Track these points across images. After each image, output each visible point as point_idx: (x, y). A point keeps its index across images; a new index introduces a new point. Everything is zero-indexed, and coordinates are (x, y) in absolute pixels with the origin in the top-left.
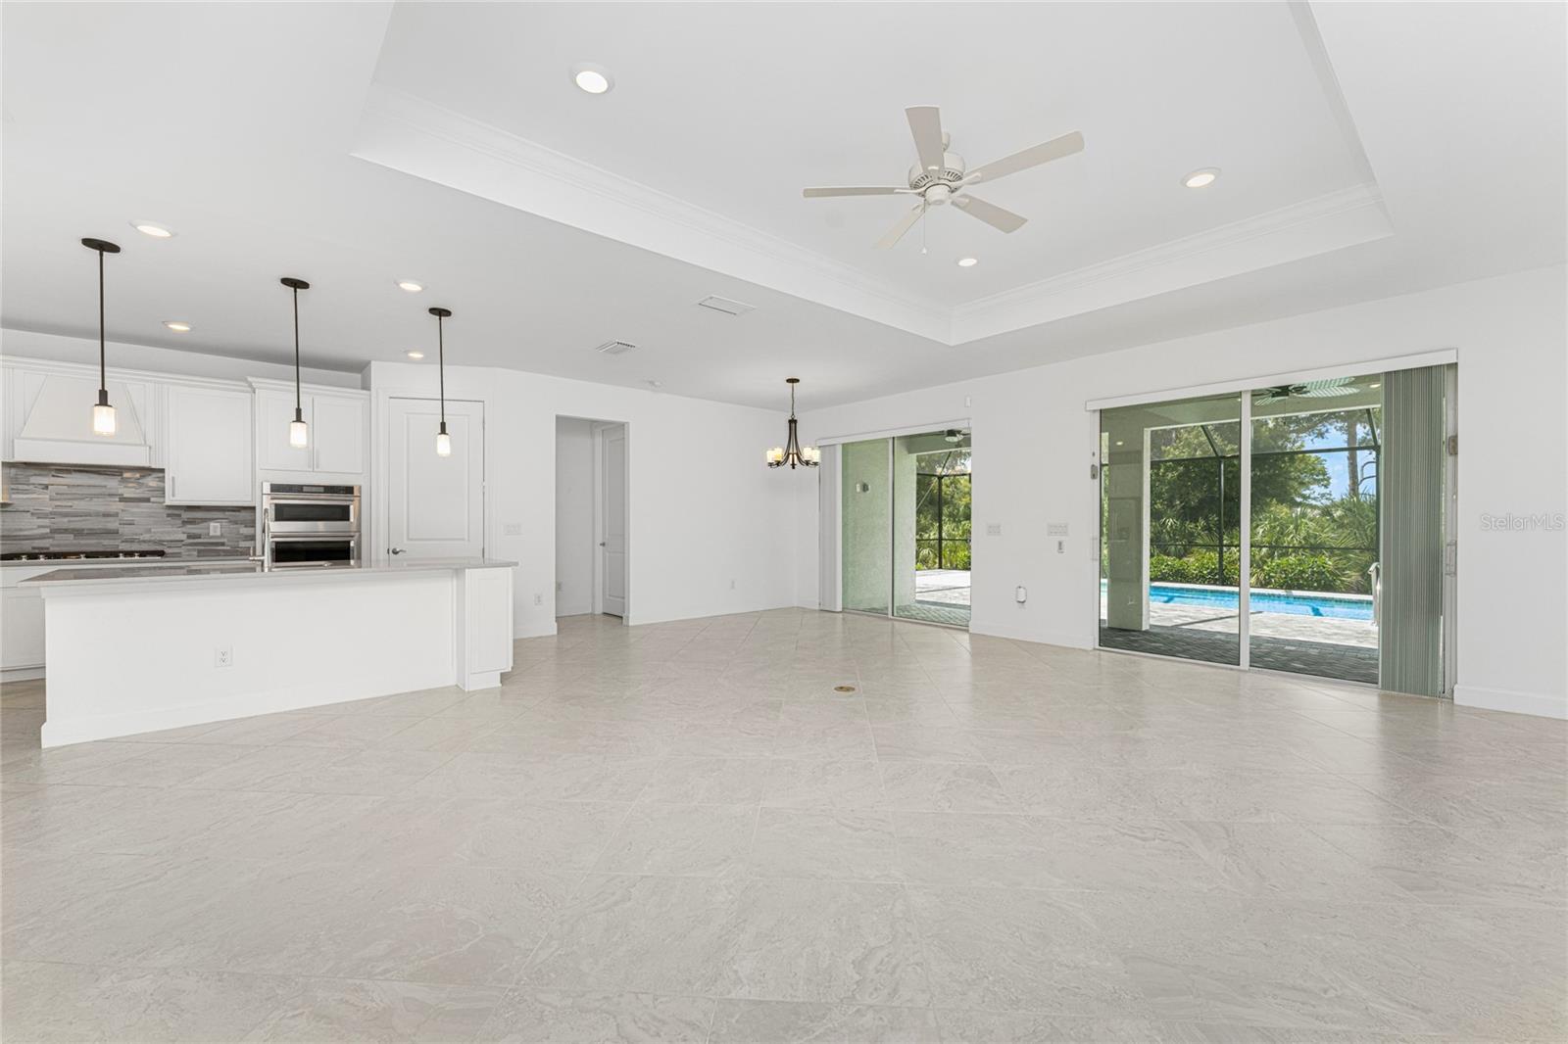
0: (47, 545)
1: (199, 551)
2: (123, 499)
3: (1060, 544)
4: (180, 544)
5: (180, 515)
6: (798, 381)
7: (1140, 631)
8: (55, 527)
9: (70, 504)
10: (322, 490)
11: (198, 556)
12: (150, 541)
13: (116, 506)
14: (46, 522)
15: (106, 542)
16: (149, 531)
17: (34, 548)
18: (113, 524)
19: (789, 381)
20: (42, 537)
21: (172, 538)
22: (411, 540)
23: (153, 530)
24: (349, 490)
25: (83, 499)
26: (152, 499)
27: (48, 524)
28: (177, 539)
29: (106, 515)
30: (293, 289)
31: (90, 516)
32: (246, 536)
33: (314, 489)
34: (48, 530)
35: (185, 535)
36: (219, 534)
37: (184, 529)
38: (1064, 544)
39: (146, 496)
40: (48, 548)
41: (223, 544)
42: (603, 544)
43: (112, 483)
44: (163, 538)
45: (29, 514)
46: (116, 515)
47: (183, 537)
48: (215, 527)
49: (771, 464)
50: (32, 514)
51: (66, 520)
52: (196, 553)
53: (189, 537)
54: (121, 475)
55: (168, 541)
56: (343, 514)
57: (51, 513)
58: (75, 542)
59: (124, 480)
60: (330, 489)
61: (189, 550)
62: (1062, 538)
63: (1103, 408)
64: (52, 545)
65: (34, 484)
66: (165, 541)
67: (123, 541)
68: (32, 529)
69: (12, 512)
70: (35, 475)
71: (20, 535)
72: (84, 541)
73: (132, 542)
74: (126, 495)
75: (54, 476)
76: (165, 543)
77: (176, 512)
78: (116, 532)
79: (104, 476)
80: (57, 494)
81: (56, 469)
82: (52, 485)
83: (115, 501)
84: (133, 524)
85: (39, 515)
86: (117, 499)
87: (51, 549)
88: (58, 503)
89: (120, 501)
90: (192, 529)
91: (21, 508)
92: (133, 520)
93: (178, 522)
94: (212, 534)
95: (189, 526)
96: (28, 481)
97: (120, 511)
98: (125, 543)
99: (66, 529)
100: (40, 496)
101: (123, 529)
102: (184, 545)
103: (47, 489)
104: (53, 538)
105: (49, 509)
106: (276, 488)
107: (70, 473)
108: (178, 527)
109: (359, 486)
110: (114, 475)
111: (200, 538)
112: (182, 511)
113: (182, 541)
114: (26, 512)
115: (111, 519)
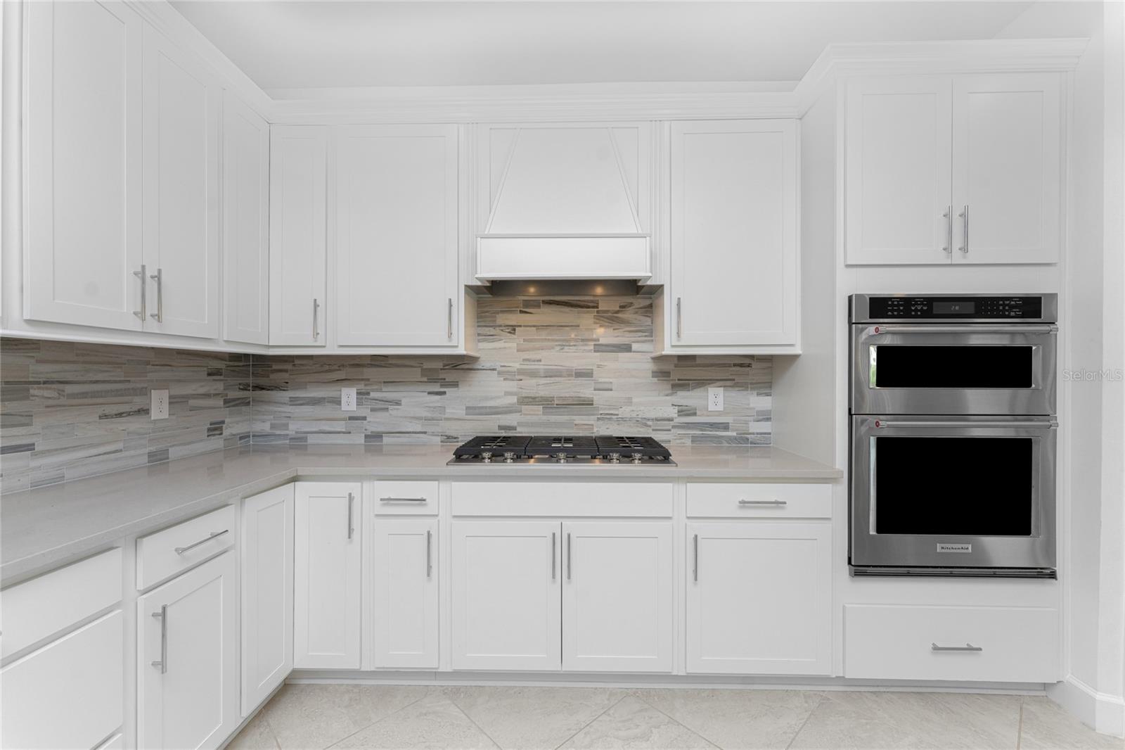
0: (514, 424)
1: (695, 439)
2: (599, 348)
4: (668, 425)
5: (668, 374)
8: (525, 393)
9: (538, 357)
10: (970, 308)
12: (631, 419)
13: (590, 359)
14: (512, 386)
15: (579, 420)
16: (629, 401)
17: (501, 428)
18: (585, 390)
20: (508, 410)
21: (660, 415)
23: (634, 400)
24: (1030, 307)
26: (635, 347)
27: (515, 390)
28: (666, 416)
29: (580, 374)
31: (561, 376)
32: (758, 413)
33: (956, 308)
34: (514, 400)
35: (676, 409)
36: (720, 408)
39: (626, 341)
40: (514, 428)
41: (726, 427)
43: (586, 322)
44: (648, 415)
45: (496, 372)
46: (590, 374)
47: (672, 412)
48: (716, 397)
50: (499, 373)
51: (533, 382)
52: (688, 442)
53: (682, 413)
55: (657, 420)
56: (1012, 369)
57: (520, 372)
58: (545, 418)
59: (600, 315)
61: (681, 437)
64: (520, 424)
65: (500, 326)
66: (649, 420)
67: (598, 419)
68: (499, 397)
69: (481, 369)
70: (502, 312)
71: (486, 407)
72: (553, 418)
73: (610, 419)
74: (602, 341)
75: (521, 312)
76: (650, 423)
77: (666, 367)
78: (588, 403)
79: (576, 310)
80: (524, 340)
81: (523, 300)
82: (520, 326)
83: (590, 351)
84: (611, 390)
85: (506, 374)
86: (592, 347)
87: (519, 429)
88: (526, 355)
89: (595, 351)
90: (687, 398)
91: (487, 365)
92: (611, 383)
93: (667, 387)
94: (711, 408)
95: (681, 394)
96: (495, 321)
97: (595, 368)
98: (601, 422)
99: (534, 398)
100: (507, 345)
101: (600, 398)
102: (674, 427)
103: (514, 334)
104: (520, 411)
105: (517, 366)
106: (881, 307)
107: (539, 306)
108: (667, 395)
109: (1053, 296)
110: (588, 307)
111: (695, 414)
112: (672, 367)
113: (671, 420)
114: (494, 369)
115: (582, 381)
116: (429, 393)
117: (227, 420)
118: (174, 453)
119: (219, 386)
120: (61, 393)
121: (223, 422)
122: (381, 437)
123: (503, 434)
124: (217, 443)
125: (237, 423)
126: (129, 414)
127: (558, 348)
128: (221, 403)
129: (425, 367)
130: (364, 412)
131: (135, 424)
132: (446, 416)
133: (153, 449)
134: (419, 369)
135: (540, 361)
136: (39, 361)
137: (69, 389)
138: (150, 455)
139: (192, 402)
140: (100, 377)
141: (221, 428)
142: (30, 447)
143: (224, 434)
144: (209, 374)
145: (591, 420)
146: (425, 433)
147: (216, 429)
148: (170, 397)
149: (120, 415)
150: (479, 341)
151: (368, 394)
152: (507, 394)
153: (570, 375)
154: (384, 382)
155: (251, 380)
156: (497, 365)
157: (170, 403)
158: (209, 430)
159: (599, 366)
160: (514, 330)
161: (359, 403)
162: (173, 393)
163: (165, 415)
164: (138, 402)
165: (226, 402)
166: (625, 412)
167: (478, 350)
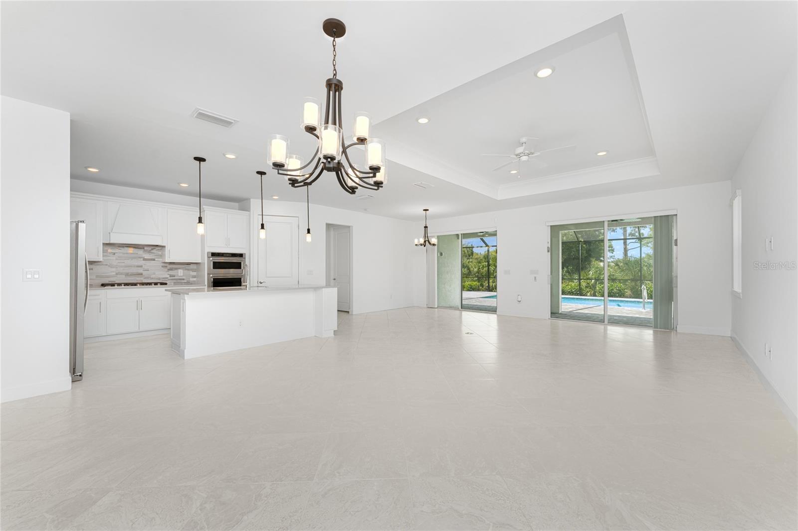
0: (115, 280)
1: (174, 283)
2: (145, 259)
3: (535, 278)
5: (166, 267)
6: (428, 210)
7: (558, 313)
8: (117, 272)
9: (124, 261)
10: (231, 255)
11: (174, 285)
12: (155, 278)
13: (142, 262)
14: (114, 269)
15: (138, 279)
16: (154, 274)
17: (109, 281)
18: (140, 271)
19: (424, 210)
21: (166, 276)
22: (268, 277)
23: (156, 273)
24: (241, 255)
25: (128, 259)
26: (156, 259)
27: (115, 271)
29: (138, 266)
30: (260, 175)
31: (131, 267)
32: (193, 276)
33: (228, 255)
34: (114, 273)
36: (182, 275)
37: (168, 273)
38: (537, 278)
39: (153, 258)
41: (184, 279)
42: (335, 279)
43: (140, 252)
44: (160, 277)
46: (141, 266)
47: (168, 276)
48: (181, 272)
49: (416, 245)
50: (109, 266)
51: (121, 268)
52: (173, 283)
53: (170, 276)
54: (144, 249)
55: (163, 278)
56: (238, 266)
57: (116, 266)
58: (126, 278)
59: (145, 251)
60: (234, 255)
61: (170, 282)
62: (535, 275)
63: (552, 225)
65: (110, 253)
67: (144, 278)
68: (109, 273)
69: (100, 265)
70: (110, 250)
71: (104, 276)
72: (129, 278)
73: (148, 278)
74: (145, 258)
75: (117, 249)
76: (161, 279)
77: (166, 265)
78: (142, 274)
79: (137, 249)
80: (119, 257)
81: (118, 246)
82: (117, 253)
84: (148, 270)
85: (112, 266)
86: (142, 259)
88: (119, 261)
90: (171, 273)
91: (104, 264)
93: (166, 270)
94: (179, 275)
95: (170, 271)
96: (108, 251)
99: (122, 273)
100: (112, 258)
101: (145, 273)
102: (168, 280)
104: (117, 277)
105: (115, 264)
106: (213, 254)
107: (123, 247)
108: (166, 272)
109: (245, 254)
111: (175, 276)
112: (168, 265)
113: (168, 278)
114: (106, 265)
115: (140, 268)
135: (124, 263)
145: (142, 279)
152: (113, 272)
153: (134, 267)
156: (108, 264)
159: (144, 264)
166: (153, 276)
167: (103, 259)
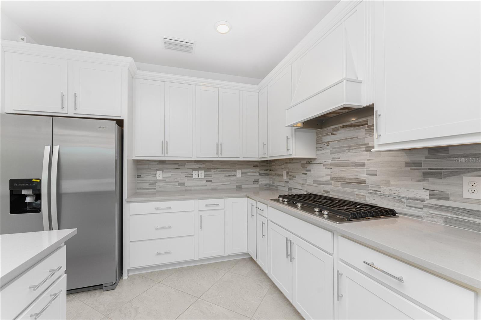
0: (329, 190)
1: (447, 220)
8: (333, 175)
14: (328, 171)
15: (358, 192)
16: (388, 183)
17: (325, 191)
18: (361, 174)
20: (327, 183)
21: (412, 195)
23: (392, 183)
27: (330, 173)
28: (418, 197)
29: (358, 165)
31: (349, 166)
34: (329, 178)
35: (428, 193)
37: (425, 185)
40: (329, 192)
43: (361, 133)
45: (322, 165)
46: (362, 165)
47: (424, 195)
51: (337, 169)
53: (433, 196)
57: (332, 164)
58: (342, 188)
61: (433, 215)
65: (324, 143)
66: (403, 198)
67: (369, 193)
68: (323, 177)
69: (317, 164)
70: (325, 136)
71: (319, 181)
72: (345, 189)
73: (375, 194)
75: (332, 134)
76: (403, 200)
79: (355, 128)
80: (333, 148)
81: (333, 128)
82: (331, 141)
83: (363, 151)
84: (376, 175)
85: (327, 166)
86: (364, 149)
87: (331, 193)
88: (333, 156)
89: (366, 151)
90: (440, 184)
91: (320, 161)
92: (376, 170)
93: (418, 174)
94: (467, 195)
95: (433, 180)
96: (322, 140)
97: (366, 161)
98: (370, 195)
99: (337, 178)
100: (326, 151)
101: (369, 180)
102: (426, 206)
103: (329, 146)
104: (332, 184)
105: (330, 161)
107: (338, 130)
108: (419, 181)
110: (362, 125)
111: (447, 199)
112: (423, 159)
113: (423, 200)
114: (322, 163)
115: (359, 169)
116: (303, 174)
117: (260, 179)
118: (243, 187)
119: (258, 170)
120: (217, 170)
121: (259, 180)
122: (291, 189)
123: (325, 195)
124: (256, 185)
125: (264, 180)
126: (231, 176)
127: (347, 151)
128: (258, 174)
129: (302, 163)
130: (288, 180)
131: (233, 178)
132: (307, 183)
133: (237, 185)
134: (300, 164)
135: (339, 158)
136: (213, 164)
137: (218, 170)
138: (237, 186)
139: (249, 174)
140: (225, 167)
141: (258, 182)
142: (211, 181)
143: (259, 183)
144: (254, 166)
145: (364, 193)
146: (302, 190)
147: (256, 181)
148: (242, 172)
149: (229, 176)
150: (317, 151)
151: (289, 173)
152: (327, 175)
153: (353, 166)
154: (292, 169)
155: (269, 168)
156: (323, 161)
157: (242, 174)
158: (254, 182)
159: (369, 160)
160: (329, 144)
161: (287, 177)
162: (243, 171)
163: (240, 177)
164: (233, 173)
165: (259, 174)
166: (385, 190)
167: (317, 155)
